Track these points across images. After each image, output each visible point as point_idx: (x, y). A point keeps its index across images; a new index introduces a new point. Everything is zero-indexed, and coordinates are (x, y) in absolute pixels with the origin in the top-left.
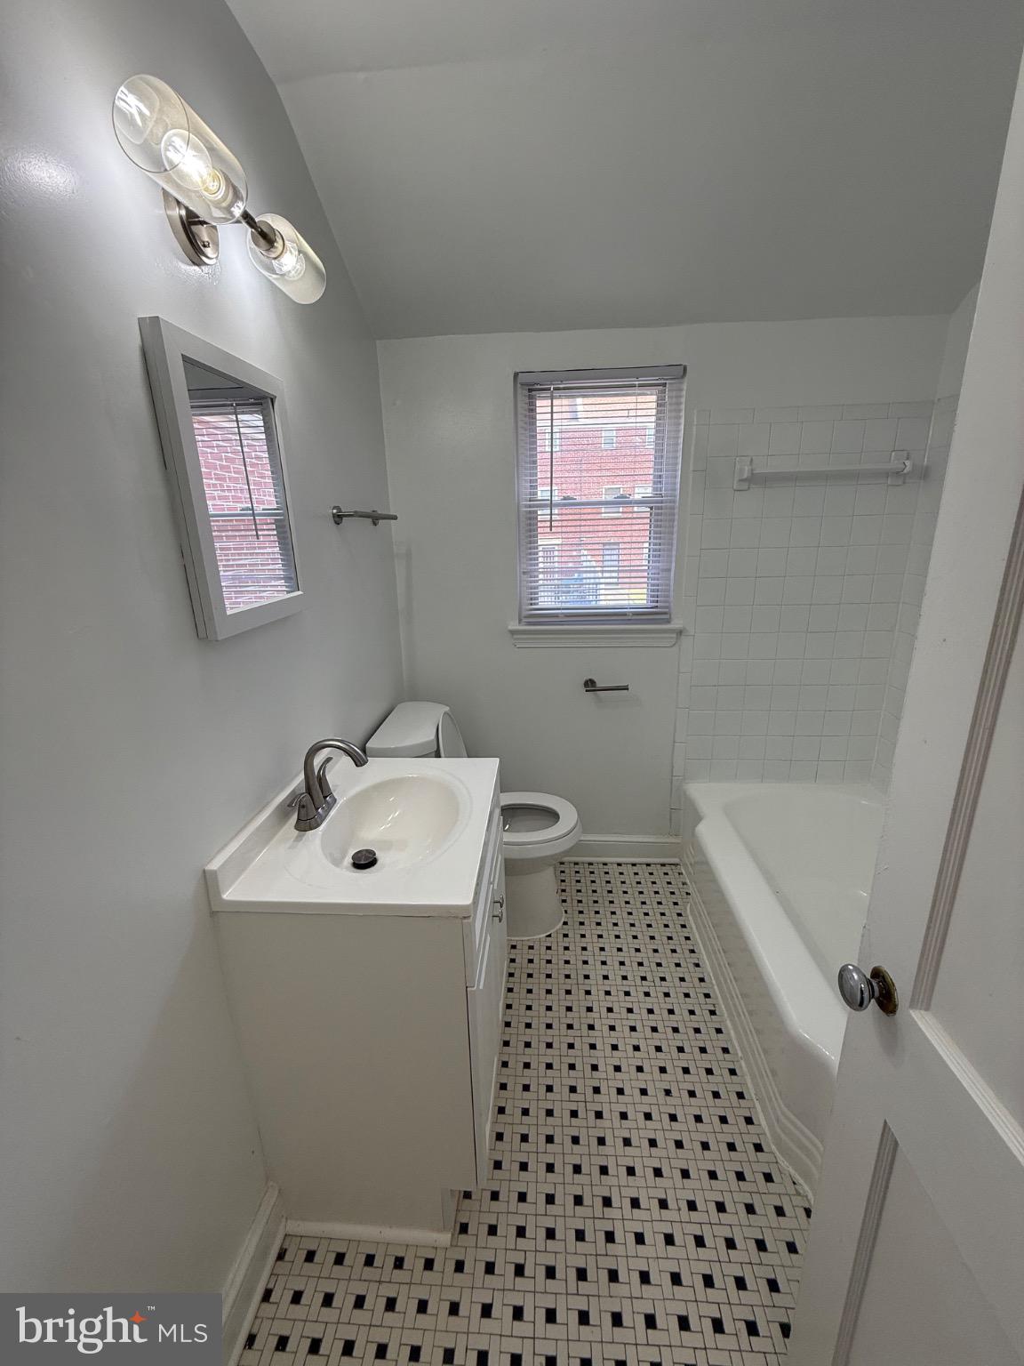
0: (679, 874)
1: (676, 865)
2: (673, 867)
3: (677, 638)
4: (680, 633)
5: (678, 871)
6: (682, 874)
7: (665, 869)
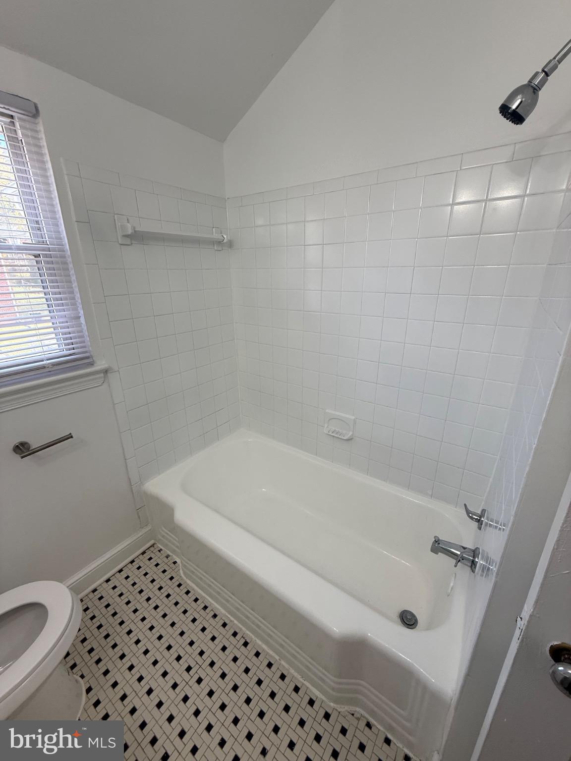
0: (159, 551)
1: (153, 546)
2: (152, 549)
3: (105, 377)
4: (106, 372)
5: (157, 550)
6: (161, 550)
7: (147, 556)
